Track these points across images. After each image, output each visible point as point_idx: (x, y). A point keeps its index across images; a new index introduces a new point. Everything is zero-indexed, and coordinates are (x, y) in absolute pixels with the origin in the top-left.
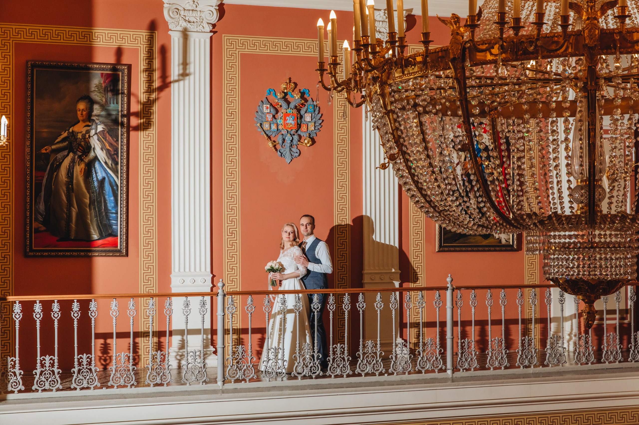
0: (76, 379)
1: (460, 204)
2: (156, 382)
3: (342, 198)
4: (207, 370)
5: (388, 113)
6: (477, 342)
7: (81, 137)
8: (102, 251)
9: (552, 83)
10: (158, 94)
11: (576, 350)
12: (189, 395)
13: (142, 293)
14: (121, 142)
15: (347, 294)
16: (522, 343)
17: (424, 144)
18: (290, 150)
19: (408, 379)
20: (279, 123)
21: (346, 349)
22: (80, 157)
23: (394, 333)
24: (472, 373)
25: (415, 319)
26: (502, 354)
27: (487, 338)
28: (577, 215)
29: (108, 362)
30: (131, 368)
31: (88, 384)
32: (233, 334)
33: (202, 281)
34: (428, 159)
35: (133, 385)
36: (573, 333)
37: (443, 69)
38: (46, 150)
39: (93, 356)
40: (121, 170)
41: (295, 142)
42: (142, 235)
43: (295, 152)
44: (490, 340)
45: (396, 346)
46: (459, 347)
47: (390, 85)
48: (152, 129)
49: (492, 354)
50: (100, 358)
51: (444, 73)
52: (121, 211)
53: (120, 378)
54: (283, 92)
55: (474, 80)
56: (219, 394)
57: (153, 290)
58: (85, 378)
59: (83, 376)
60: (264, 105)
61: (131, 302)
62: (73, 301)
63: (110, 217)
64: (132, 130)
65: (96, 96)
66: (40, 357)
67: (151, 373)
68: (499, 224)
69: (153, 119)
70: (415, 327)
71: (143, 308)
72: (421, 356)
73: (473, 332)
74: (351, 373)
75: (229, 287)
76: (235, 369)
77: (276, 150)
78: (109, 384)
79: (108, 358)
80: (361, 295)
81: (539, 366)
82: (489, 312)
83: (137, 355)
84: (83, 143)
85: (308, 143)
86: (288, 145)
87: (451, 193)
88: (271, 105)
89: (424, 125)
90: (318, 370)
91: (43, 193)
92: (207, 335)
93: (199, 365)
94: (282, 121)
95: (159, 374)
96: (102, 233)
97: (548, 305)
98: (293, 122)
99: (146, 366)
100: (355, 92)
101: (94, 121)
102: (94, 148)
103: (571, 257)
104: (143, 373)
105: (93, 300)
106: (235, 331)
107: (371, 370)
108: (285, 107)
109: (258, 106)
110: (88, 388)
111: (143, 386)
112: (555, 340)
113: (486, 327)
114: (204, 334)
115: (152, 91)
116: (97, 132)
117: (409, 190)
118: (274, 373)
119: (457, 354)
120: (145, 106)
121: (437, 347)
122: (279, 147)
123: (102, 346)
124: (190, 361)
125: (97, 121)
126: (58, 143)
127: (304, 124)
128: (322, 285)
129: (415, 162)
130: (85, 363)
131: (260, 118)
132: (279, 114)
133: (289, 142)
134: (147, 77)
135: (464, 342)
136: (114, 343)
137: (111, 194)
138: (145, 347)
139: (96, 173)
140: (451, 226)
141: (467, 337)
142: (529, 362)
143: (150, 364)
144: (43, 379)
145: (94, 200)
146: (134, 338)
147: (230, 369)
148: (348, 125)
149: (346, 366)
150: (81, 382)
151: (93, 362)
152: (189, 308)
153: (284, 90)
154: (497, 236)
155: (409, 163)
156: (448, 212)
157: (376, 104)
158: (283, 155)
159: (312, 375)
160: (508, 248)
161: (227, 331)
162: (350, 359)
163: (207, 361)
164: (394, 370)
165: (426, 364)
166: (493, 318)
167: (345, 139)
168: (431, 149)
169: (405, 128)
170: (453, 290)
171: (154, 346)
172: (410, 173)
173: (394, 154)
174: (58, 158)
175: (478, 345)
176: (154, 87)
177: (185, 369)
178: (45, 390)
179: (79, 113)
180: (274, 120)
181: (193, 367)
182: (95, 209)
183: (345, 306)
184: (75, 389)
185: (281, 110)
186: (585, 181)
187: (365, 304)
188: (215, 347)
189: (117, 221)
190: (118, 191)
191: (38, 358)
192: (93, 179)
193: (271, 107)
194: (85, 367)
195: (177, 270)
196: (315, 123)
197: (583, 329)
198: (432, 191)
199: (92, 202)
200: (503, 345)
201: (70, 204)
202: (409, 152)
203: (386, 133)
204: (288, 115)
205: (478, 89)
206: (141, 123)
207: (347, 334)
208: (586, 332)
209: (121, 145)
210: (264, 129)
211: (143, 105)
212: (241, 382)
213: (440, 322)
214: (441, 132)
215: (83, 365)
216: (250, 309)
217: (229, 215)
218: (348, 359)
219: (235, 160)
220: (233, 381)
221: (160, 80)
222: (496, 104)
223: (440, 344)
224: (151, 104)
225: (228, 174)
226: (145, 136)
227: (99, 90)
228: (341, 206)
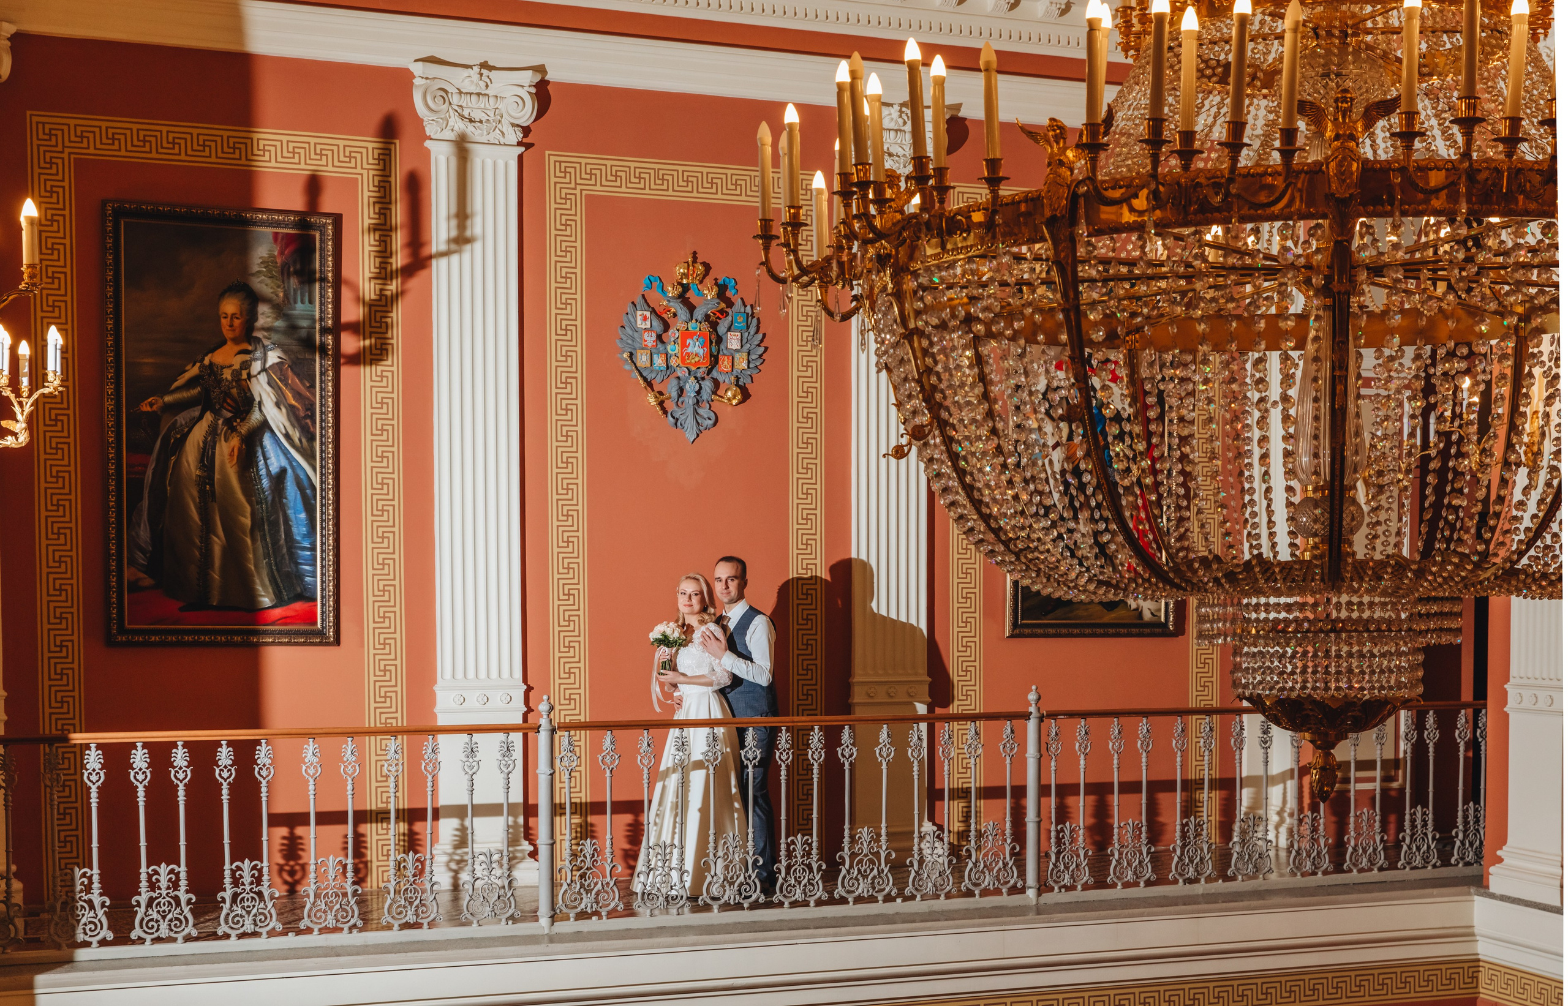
0: (228, 914)
1: (1060, 537)
2: (404, 921)
4: (517, 893)
5: (910, 335)
6: (1089, 829)
7: (230, 378)
8: (281, 633)
9: (1259, 277)
11: (1292, 846)
12: (477, 948)
13: (372, 725)
14: (321, 389)
15: (816, 728)
16: (1182, 831)
17: (986, 406)
18: (696, 412)
19: (945, 908)
20: (670, 352)
21: (815, 845)
22: (228, 422)
23: (916, 812)
24: (1078, 895)
25: (961, 781)
26: (1141, 854)
27: (1110, 821)
28: (1304, 561)
29: (298, 876)
30: (350, 890)
31: (256, 925)
32: (572, 813)
33: (503, 699)
34: (995, 438)
35: (355, 926)
36: (1288, 810)
37: (1028, 240)
38: (151, 405)
39: (265, 863)
41: (705, 395)
42: (371, 599)
43: (706, 416)
44: (1116, 825)
45: (921, 838)
46: (1053, 840)
47: (915, 274)
48: (389, 362)
49: (1120, 854)
50: (281, 869)
51: (1029, 249)
53: (325, 912)
54: (682, 285)
55: (1095, 265)
56: (543, 946)
57: (396, 718)
58: (249, 913)
59: (243, 907)
60: (639, 313)
61: (349, 746)
62: (218, 744)
63: (299, 557)
64: (346, 363)
65: (263, 285)
66: (148, 867)
67: (394, 901)
68: (1143, 579)
69: (392, 338)
70: (959, 798)
71: (374, 758)
72: (973, 859)
73: (1081, 809)
74: (825, 897)
75: (563, 713)
76: (577, 890)
77: (665, 412)
78: (302, 926)
79: (297, 868)
80: (846, 730)
81: (1216, 880)
82: (1115, 766)
83: (361, 862)
84: (234, 391)
86: (691, 402)
87: (1042, 512)
88: (653, 311)
89: (987, 363)
91: (146, 503)
92: (516, 816)
93: (499, 882)
94: (677, 349)
95: (411, 903)
96: (280, 592)
97: (1238, 752)
98: (701, 352)
99: (382, 885)
100: (839, 287)
101: (258, 340)
102: (260, 403)
103: (1289, 651)
104: (375, 901)
105: (263, 741)
106: (579, 808)
107: (868, 891)
108: (684, 318)
109: (624, 315)
110: (255, 934)
111: (377, 930)
112: (1251, 824)
113: (1109, 797)
114: (508, 815)
115: (389, 276)
116: (268, 365)
117: (953, 504)
118: (661, 898)
119: (1047, 855)
120: (374, 309)
121: (1005, 840)
122: (670, 406)
123: (285, 842)
124: (478, 874)
125: (266, 342)
126: (178, 389)
127: (724, 355)
128: (765, 708)
129: (967, 443)
130: (247, 879)
131: (630, 342)
132: (670, 332)
133: (693, 394)
134: (377, 243)
135: (1062, 830)
136: (312, 835)
137: (300, 505)
138: (380, 843)
139: (265, 459)
140: (1042, 583)
141: (1069, 818)
142: (1196, 870)
143: (392, 880)
144: (155, 916)
145: (262, 519)
146: (356, 825)
147: (566, 891)
148: (820, 359)
149: (814, 883)
150: (238, 921)
151: (265, 878)
152: (476, 759)
153: (682, 279)
154: (1134, 606)
155: (954, 445)
156: (1036, 554)
157: (885, 314)
158: (679, 424)
159: (742, 902)
160: (1157, 630)
161: (558, 808)
162: (824, 867)
163: (516, 873)
164: (916, 889)
165: (982, 878)
166: (1124, 779)
167: (814, 390)
168: (1000, 416)
169: (947, 369)
170: (1041, 719)
171: (399, 841)
172: (956, 467)
173: (923, 426)
174: (178, 425)
175: (1091, 836)
176: (394, 267)
177: (467, 891)
178: (158, 940)
179: (225, 322)
180: (660, 345)
181: (486, 887)
182: (263, 538)
183: (813, 753)
184: (227, 936)
185: (675, 324)
186: (1323, 489)
187: (854, 750)
188: (532, 842)
189: (315, 565)
190: (315, 500)
191: (143, 869)
192: (258, 471)
193: (654, 317)
194: (248, 888)
195: (448, 675)
196: (749, 354)
197: (1307, 800)
199: (257, 524)
200: (1144, 835)
201: (208, 528)
202: (954, 422)
203: (906, 379)
204: (691, 335)
205: (1103, 286)
206: (364, 347)
207: (818, 814)
208: (1314, 808)
210: (638, 365)
211: (371, 306)
212: (591, 918)
213: (1013, 788)
214: (1023, 379)
215: (243, 884)
216: (608, 760)
217: (561, 556)
218: (819, 868)
219: (574, 434)
220: (572, 915)
221: (406, 251)
222: (1139, 319)
223: (1012, 834)
224: (386, 306)
225: (560, 465)
226: (374, 378)
227: (270, 271)
228: (805, 537)
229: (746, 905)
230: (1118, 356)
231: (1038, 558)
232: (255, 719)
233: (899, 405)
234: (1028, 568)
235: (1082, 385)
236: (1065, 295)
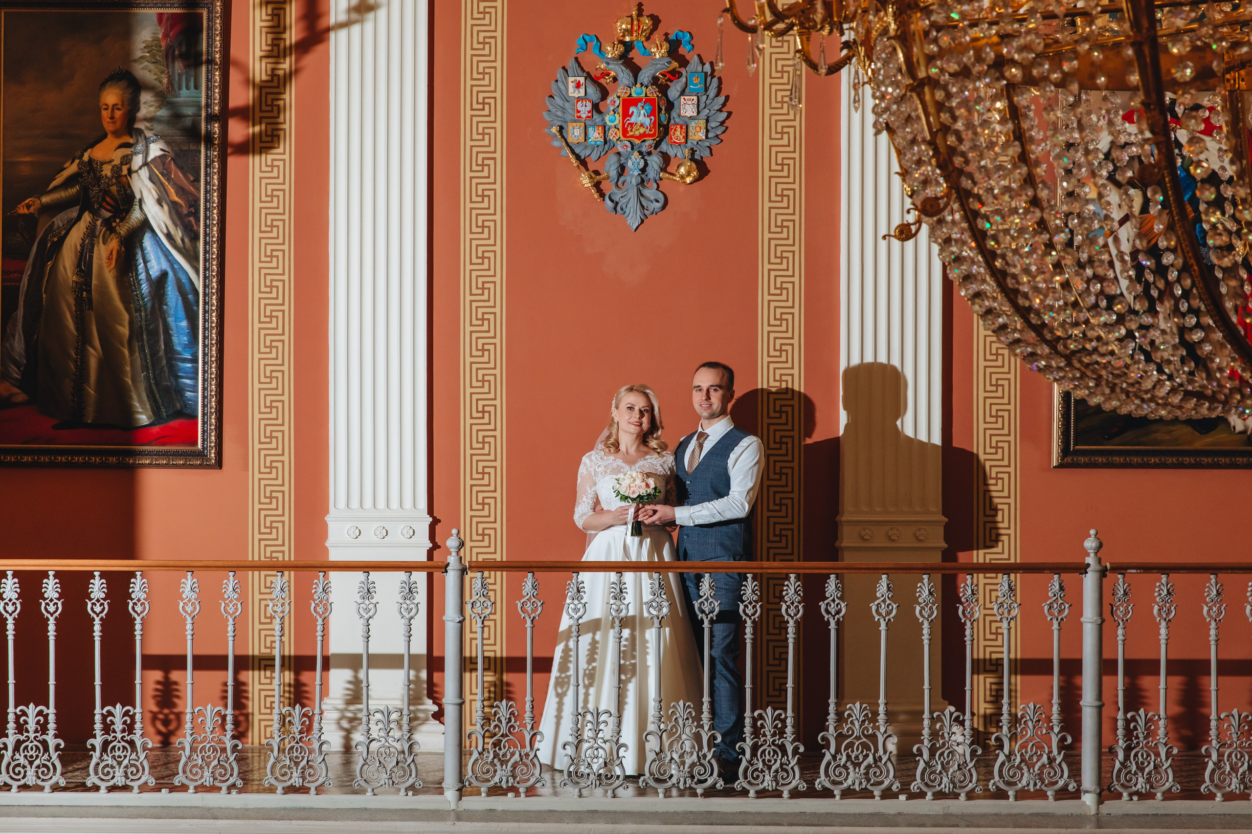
0: (98, 764)
1: (1130, 335)
2: (289, 783)
3: (781, 319)
4: (418, 760)
5: (918, 87)
6: (1175, 720)
7: (109, 174)
8: (159, 454)
10: (297, 61)
12: (371, 820)
13: (256, 558)
14: (206, 183)
15: (792, 576)
17: (1025, 170)
18: (640, 194)
19: (966, 811)
20: (609, 123)
21: (789, 721)
22: (107, 223)
24: (1157, 805)
25: (988, 650)
27: (1205, 711)
29: (172, 727)
30: (229, 746)
31: (127, 777)
32: (484, 669)
33: (405, 532)
34: (1038, 210)
35: (234, 786)
38: (28, 206)
39: (138, 710)
40: (206, 252)
41: (651, 173)
42: (257, 416)
43: (652, 198)
44: (1213, 716)
46: (1120, 732)
48: (281, 150)
49: (1220, 755)
50: (154, 718)
52: (204, 354)
53: (201, 768)
54: (622, 42)
56: (449, 823)
57: (283, 552)
58: (120, 763)
59: (114, 757)
60: (571, 79)
61: (230, 581)
62: (90, 575)
63: (180, 370)
64: (233, 153)
65: (146, 72)
66: (16, 707)
67: (277, 760)
69: (284, 123)
70: (986, 671)
71: (257, 597)
72: (1006, 750)
73: (1162, 693)
74: (803, 787)
75: (475, 551)
76: (490, 760)
77: (602, 195)
78: (176, 781)
79: (172, 717)
80: (832, 581)
83: (242, 714)
84: (114, 189)
85: (689, 174)
86: (634, 182)
87: (1104, 303)
88: (588, 76)
89: (1026, 116)
90: (712, 774)
91: (20, 312)
92: (418, 670)
93: (398, 746)
94: (618, 119)
95: (297, 764)
96: (159, 408)
98: (647, 121)
99: (264, 742)
100: (825, 32)
101: (140, 132)
102: (141, 201)
104: (256, 759)
105: (138, 573)
106: (491, 664)
107: (861, 783)
108: (626, 82)
109: (553, 82)
110: (126, 788)
111: (258, 792)
113: (1204, 679)
114: (410, 668)
115: (282, 54)
116: (149, 159)
117: (978, 295)
118: (592, 776)
119: (1112, 751)
120: (264, 91)
121: (1052, 728)
122: (608, 187)
123: (159, 687)
124: (374, 735)
125: (149, 134)
126: (56, 188)
127: (676, 124)
128: (740, 549)
129: (998, 218)
130: (118, 726)
131: (559, 114)
132: (609, 100)
133: (636, 173)
134: (269, 18)
135: (1133, 719)
136: (189, 681)
137: (181, 313)
138: (263, 693)
139: (145, 262)
140: (1103, 394)
141: (1143, 704)
143: (276, 736)
144: (22, 761)
145: (141, 328)
146: (236, 672)
147: (477, 760)
148: (800, 123)
149: (789, 768)
150: (108, 772)
151: (138, 726)
152: (373, 601)
153: (624, 36)
154: (1240, 427)
155: (979, 221)
156: (1095, 357)
157: (886, 63)
158: (618, 208)
159: (694, 786)
161: (468, 662)
162: (802, 749)
163: (417, 737)
164: (927, 785)
165: (1018, 775)
166: (1226, 656)
167: (791, 162)
168: (1043, 182)
169: (969, 125)
170: (1103, 573)
171: (284, 692)
172: (982, 249)
173: (937, 199)
174: (55, 227)
175: (1177, 729)
176: (288, 43)
177: (361, 753)
178: (25, 788)
179: (105, 114)
180: (596, 116)
181: (382, 750)
182: (142, 349)
183: (788, 607)
184: (96, 788)
185: (615, 90)
187: (843, 605)
188: (437, 701)
189: (196, 379)
190: (198, 306)
191: (11, 709)
192: (137, 275)
193: (589, 82)
194: (119, 735)
195: (342, 503)
196: (707, 121)
198: (1046, 296)
199: (135, 333)
201: (84, 338)
202: (981, 192)
203: (914, 142)
204: (634, 102)
206: (254, 134)
207: (794, 683)
209: (206, 192)
210: (570, 140)
211: (261, 88)
212: (506, 795)
213: (1062, 662)
214: (1077, 135)
215: (114, 731)
216: (529, 607)
217: (475, 366)
218: (795, 751)
219: (492, 224)
220: (483, 790)
221: (301, 25)
222: (1245, 49)
223: (1061, 721)
224: (278, 87)
225: (474, 260)
226: (264, 168)
227: (153, 56)
228: (778, 342)
229: (699, 791)
230: (1213, 100)
231: (1097, 363)
232: (129, 549)
233: (904, 174)
234: (1083, 376)
235: (1161, 139)
236: (1136, 24)
